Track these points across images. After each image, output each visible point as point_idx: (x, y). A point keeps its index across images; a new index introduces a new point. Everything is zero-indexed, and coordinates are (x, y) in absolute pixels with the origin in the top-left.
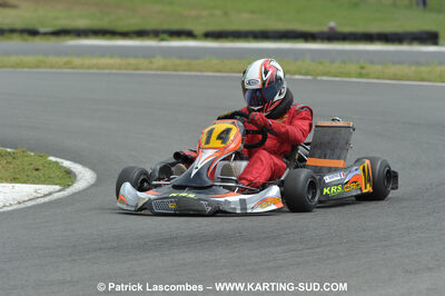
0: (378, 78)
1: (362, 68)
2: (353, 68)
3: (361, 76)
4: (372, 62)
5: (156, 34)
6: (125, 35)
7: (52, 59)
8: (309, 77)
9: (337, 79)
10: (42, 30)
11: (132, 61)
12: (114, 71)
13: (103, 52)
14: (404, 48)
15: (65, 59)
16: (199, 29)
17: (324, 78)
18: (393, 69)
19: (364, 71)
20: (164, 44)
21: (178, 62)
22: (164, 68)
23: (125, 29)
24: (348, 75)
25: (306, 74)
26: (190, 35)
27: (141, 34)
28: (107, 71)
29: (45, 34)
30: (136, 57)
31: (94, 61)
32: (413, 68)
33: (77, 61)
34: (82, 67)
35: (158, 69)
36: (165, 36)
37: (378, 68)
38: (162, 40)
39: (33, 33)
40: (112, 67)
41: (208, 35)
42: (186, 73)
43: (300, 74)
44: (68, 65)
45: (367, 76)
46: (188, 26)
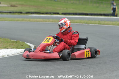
0: (103, 25)
1: (99, 22)
2: (97, 22)
3: (99, 24)
4: (102, 21)
5: (50, 13)
6: (43, 13)
7: (25, 19)
8: (87, 24)
9: (93, 25)
10: (23, 12)
11: (45, 20)
12: (40, 22)
14: (109, 17)
15: (28, 19)
16: (60, 12)
17: (90, 24)
18: (107, 22)
19: (100, 23)
20: (52, 16)
21: (56, 20)
22: (52, 22)
24: (96, 24)
26: (58, 14)
27: (47, 13)
28: (38, 22)
29: (24, 13)
30: (46, 19)
31: (36, 20)
32: (111, 22)
33: (32, 20)
34: (33, 21)
35: (50, 22)
36: (52, 14)
39: (21, 13)
40: (40, 21)
41: (63, 14)
43: (84, 23)
44: (29, 21)
45: (100, 24)
46: (58, 12)
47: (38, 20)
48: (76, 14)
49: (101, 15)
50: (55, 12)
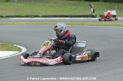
0: (87, 25)
3: (82, 25)
5: (31, 16)
6: (23, 17)
7: (9, 23)
8: (70, 26)
9: (77, 26)
10: (4, 16)
11: (28, 23)
12: (24, 25)
13: (21, 21)
15: (12, 23)
16: (40, 15)
17: (74, 26)
18: (90, 23)
22: (36, 24)
23: (23, 15)
24: (79, 25)
25: (70, 25)
26: (38, 16)
27: (27, 16)
28: (23, 25)
31: (19, 23)
33: (15, 23)
35: (34, 24)
36: (33, 17)
37: (86, 23)
38: (32, 18)
39: (2, 17)
41: (43, 17)
42: (42, 25)
43: (68, 25)
44: (13, 24)
45: (84, 25)
46: (37, 15)
47: (21, 23)
48: (56, 16)
49: (80, 16)
50: (35, 15)
